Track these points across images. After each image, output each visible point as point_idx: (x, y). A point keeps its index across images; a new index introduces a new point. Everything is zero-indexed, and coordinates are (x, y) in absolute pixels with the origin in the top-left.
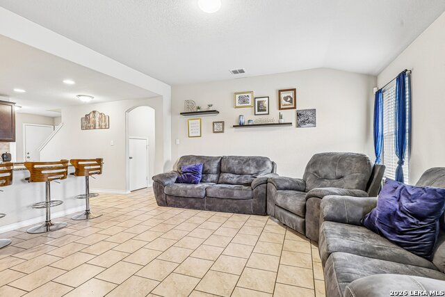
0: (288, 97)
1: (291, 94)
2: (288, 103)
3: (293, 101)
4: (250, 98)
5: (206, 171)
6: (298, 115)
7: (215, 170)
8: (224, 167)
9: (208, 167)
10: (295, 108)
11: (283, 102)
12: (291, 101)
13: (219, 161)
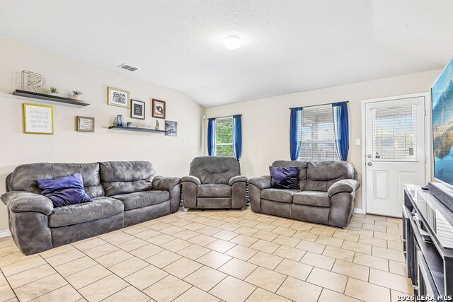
0: (159, 108)
1: (162, 105)
2: (160, 113)
3: (163, 111)
4: (126, 98)
5: (88, 183)
6: (167, 125)
7: (97, 181)
8: (107, 177)
9: (89, 178)
10: (164, 118)
11: (156, 111)
12: (161, 112)
13: (98, 168)
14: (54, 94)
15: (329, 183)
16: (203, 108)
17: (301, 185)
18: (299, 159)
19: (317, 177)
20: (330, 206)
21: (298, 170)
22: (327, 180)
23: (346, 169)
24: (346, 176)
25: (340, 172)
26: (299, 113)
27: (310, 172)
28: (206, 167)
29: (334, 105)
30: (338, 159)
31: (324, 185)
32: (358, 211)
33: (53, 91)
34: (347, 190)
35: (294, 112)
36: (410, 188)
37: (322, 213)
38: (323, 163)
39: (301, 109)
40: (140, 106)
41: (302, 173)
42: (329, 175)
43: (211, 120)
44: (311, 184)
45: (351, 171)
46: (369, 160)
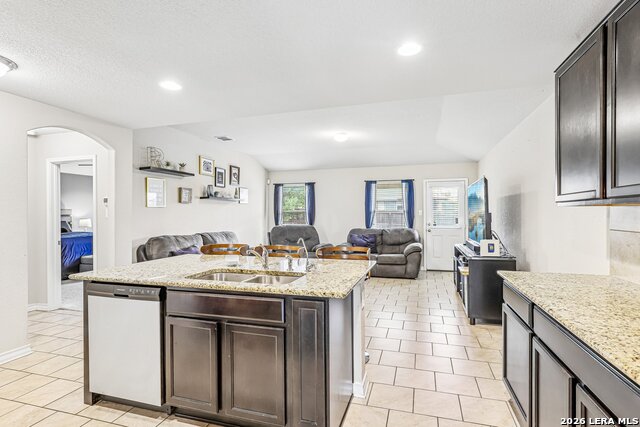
0: (235, 174)
1: (237, 171)
4: (212, 166)
10: (239, 185)
11: (233, 178)
12: (237, 178)
13: (201, 239)
14: (169, 168)
15: (402, 247)
16: (268, 172)
17: (378, 249)
18: (373, 227)
19: (392, 242)
20: (406, 264)
21: (375, 236)
22: (399, 244)
23: (413, 235)
24: (414, 241)
25: (410, 238)
26: (373, 185)
27: (386, 238)
28: (288, 236)
29: (403, 181)
30: (407, 227)
31: (397, 248)
32: (422, 268)
33: (168, 164)
34: (418, 251)
35: (369, 184)
36: (457, 245)
37: (399, 269)
38: (396, 231)
39: (375, 182)
40: (221, 174)
41: (379, 239)
42: (401, 240)
43: (277, 186)
44: (387, 248)
45: (417, 236)
46: (428, 228)
